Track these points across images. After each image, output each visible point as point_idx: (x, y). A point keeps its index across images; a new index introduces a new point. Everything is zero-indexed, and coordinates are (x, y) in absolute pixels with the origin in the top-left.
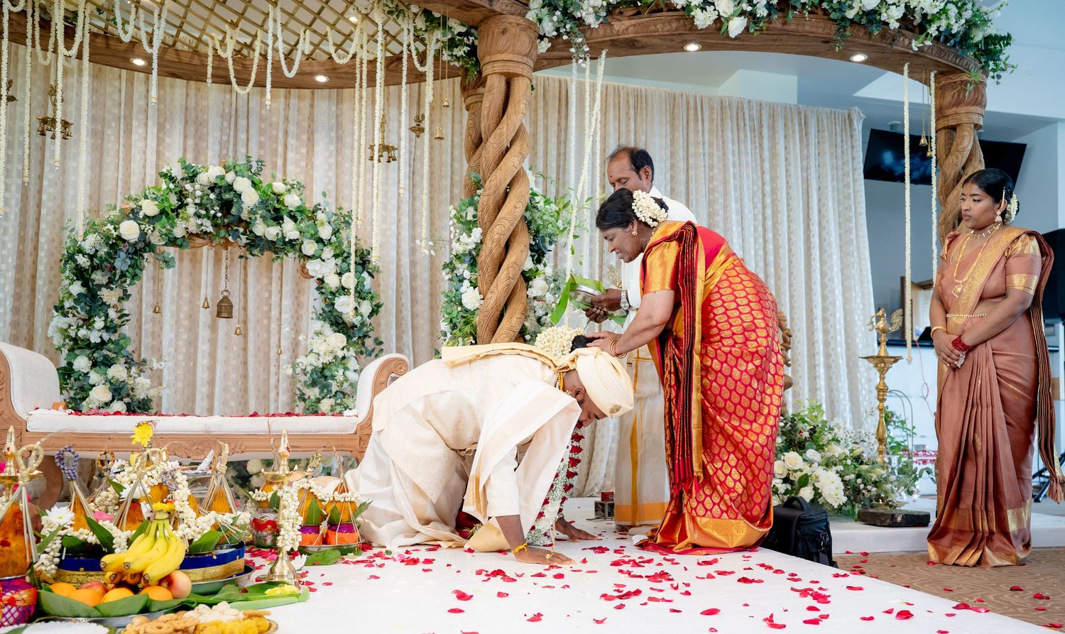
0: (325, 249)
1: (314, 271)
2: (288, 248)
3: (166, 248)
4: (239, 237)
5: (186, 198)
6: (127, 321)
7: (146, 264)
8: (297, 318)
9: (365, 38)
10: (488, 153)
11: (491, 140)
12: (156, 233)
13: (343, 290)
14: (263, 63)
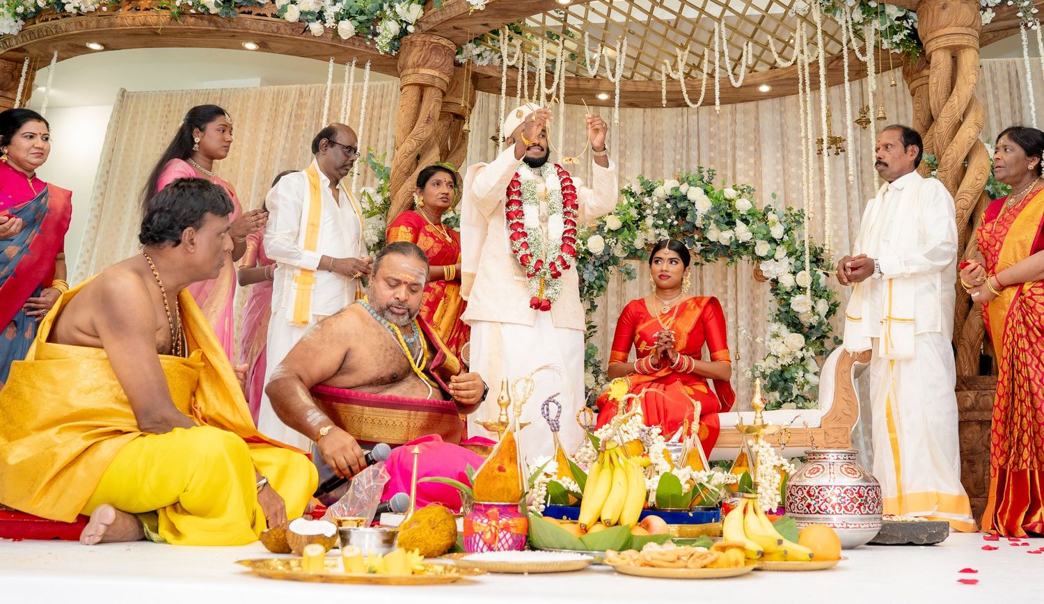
0: (778, 248)
1: (768, 271)
2: (741, 250)
3: (627, 261)
4: (694, 243)
5: (645, 211)
6: (595, 332)
7: (610, 276)
8: (753, 326)
9: (805, 42)
10: (941, 128)
11: (943, 114)
12: (619, 245)
13: (799, 289)
14: (710, 82)
